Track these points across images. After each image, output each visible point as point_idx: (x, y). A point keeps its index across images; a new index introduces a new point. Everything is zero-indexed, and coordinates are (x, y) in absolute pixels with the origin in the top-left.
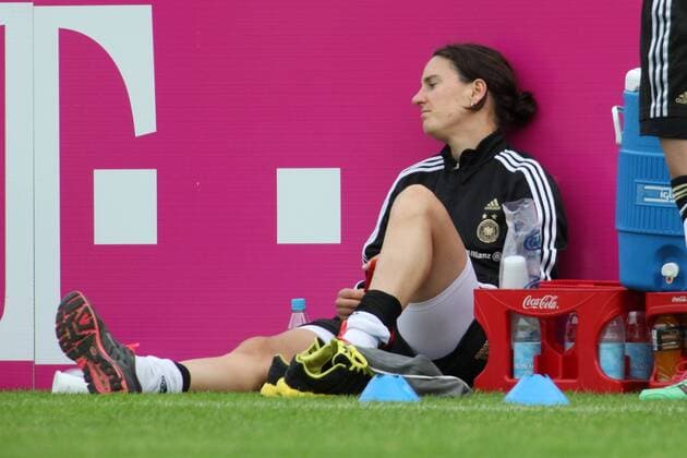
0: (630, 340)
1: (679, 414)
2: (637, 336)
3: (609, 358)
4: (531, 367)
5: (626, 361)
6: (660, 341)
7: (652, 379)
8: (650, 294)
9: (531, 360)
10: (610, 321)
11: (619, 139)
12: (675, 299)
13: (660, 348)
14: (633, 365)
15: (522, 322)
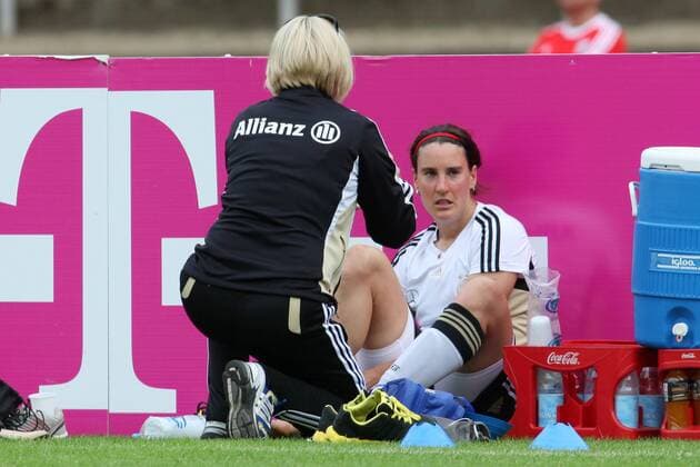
0: (642, 392)
1: (687, 458)
2: (649, 389)
3: (625, 408)
4: (555, 416)
5: (640, 411)
6: (670, 393)
7: (663, 427)
8: (661, 351)
9: (554, 410)
10: (626, 375)
11: (635, 211)
12: (684, 356)
13: (670, 400)
14: (646, 416)
15: (548, 376)
